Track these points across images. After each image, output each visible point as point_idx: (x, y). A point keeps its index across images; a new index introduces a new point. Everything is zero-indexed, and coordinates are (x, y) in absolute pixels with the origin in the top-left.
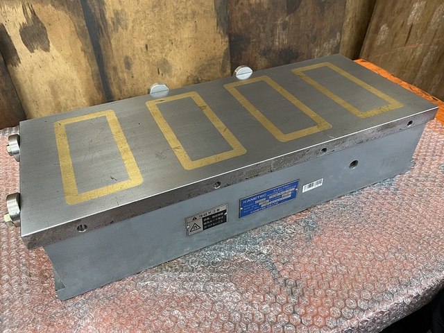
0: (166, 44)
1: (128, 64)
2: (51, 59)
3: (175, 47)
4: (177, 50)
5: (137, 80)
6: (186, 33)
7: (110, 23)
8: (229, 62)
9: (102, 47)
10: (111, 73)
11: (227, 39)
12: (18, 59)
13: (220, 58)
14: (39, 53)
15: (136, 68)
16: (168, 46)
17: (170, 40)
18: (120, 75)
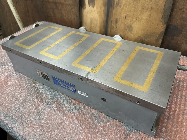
0: (134, 19)
1: (117, 22)
2: (93, 11)
3: (137, 21)
4: (138, 23)
5: (118, 29)
6: (145, 17)
7: (115, 3)
8: (162, 38)
9: (110, 12)
10: (110, 23)
11: (165, 26)
12: (85, 7)
13: (158, 34)
14: (91, 7)
15: (119, 24)
16: (135, 19)
17: (136, 17)
18: (113, 25)
